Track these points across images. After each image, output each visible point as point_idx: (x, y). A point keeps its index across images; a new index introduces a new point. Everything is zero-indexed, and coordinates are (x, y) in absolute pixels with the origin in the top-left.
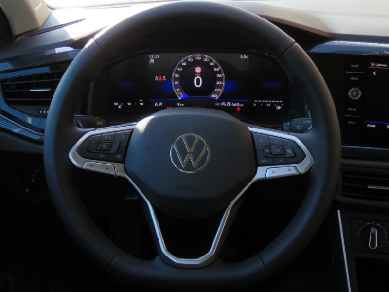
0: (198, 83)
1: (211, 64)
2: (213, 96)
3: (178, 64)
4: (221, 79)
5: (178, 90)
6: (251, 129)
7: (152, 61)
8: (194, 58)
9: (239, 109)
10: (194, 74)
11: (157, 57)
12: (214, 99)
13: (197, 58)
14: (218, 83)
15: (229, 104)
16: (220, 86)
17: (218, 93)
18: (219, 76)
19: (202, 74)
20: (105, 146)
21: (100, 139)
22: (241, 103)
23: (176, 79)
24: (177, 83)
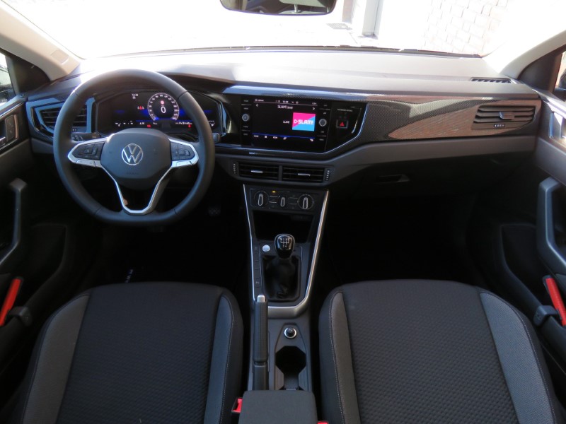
0: (164, 110)
1: (169, 99)
2: (173, 118)
3: (150, 99)
4: (176, 108)
5: (152, 115)
6: (171, 140)
7: (134, 98)
9: (189, 126)
10: (160, 105)
11: (137, 95)
12: (174, 120)
13: (160, 96)
14: (175, 110)
15: (184, 123)
16: (177, 113)
17: (176, 116)
18: (175, 106)
19: (165, 105)
20: (88, 151)
21: (85, 147)
22: (191, 122)
23: (150, 108)
24: (151, 110)
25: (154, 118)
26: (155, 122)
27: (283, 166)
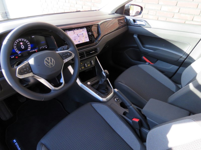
0: (23, 47)
1: (25, 41)
2: (28, 50)
3: (15, 43)
4: (29, 44)
5: (17, 51)
8: (19, 40)
9: (37, 51)
10: (21, 45)
12: (29, 50)
13: (20, 40)
14: (29, 46)
15: (34, 51)
17: (29, 48)
18: (28, 44)
19: (23, 44)
22: (37, 49)
23: (15, 48)
24: (16, 49)
25: (19, 52)
26: (20, 54)
27: (85, 52)
